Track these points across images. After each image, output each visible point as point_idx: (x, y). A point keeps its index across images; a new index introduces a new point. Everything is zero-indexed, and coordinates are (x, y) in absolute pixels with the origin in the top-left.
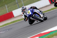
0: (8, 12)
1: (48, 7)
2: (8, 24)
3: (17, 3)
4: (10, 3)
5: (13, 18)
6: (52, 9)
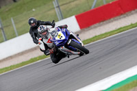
3: (2, 29)
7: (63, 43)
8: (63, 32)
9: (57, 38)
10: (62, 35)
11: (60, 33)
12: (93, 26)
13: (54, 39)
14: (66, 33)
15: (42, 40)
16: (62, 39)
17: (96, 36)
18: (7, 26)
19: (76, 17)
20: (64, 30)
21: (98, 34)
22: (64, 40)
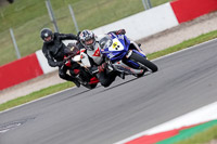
0: (19, 57)
1: (170, 35)
2: (19, 100)
3: (54, 22)
4: (26, 21)
5: (39, 77)
6: (185, 42)
7: (120, 56)
8: (120, 40)
9: (112, 49)
10: (119, 43)
11: (116, 41)
12: (198, 19)
13: (107, 49)
14: (125, 41)
15: (85, 52)
16: (119, 49)
17: (203, 35)
18: (62, 18)
19: (172, 4)
20: (122, 37)
21: (206, 31)
22: (122, 52)
